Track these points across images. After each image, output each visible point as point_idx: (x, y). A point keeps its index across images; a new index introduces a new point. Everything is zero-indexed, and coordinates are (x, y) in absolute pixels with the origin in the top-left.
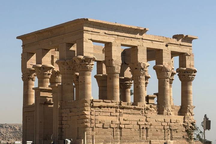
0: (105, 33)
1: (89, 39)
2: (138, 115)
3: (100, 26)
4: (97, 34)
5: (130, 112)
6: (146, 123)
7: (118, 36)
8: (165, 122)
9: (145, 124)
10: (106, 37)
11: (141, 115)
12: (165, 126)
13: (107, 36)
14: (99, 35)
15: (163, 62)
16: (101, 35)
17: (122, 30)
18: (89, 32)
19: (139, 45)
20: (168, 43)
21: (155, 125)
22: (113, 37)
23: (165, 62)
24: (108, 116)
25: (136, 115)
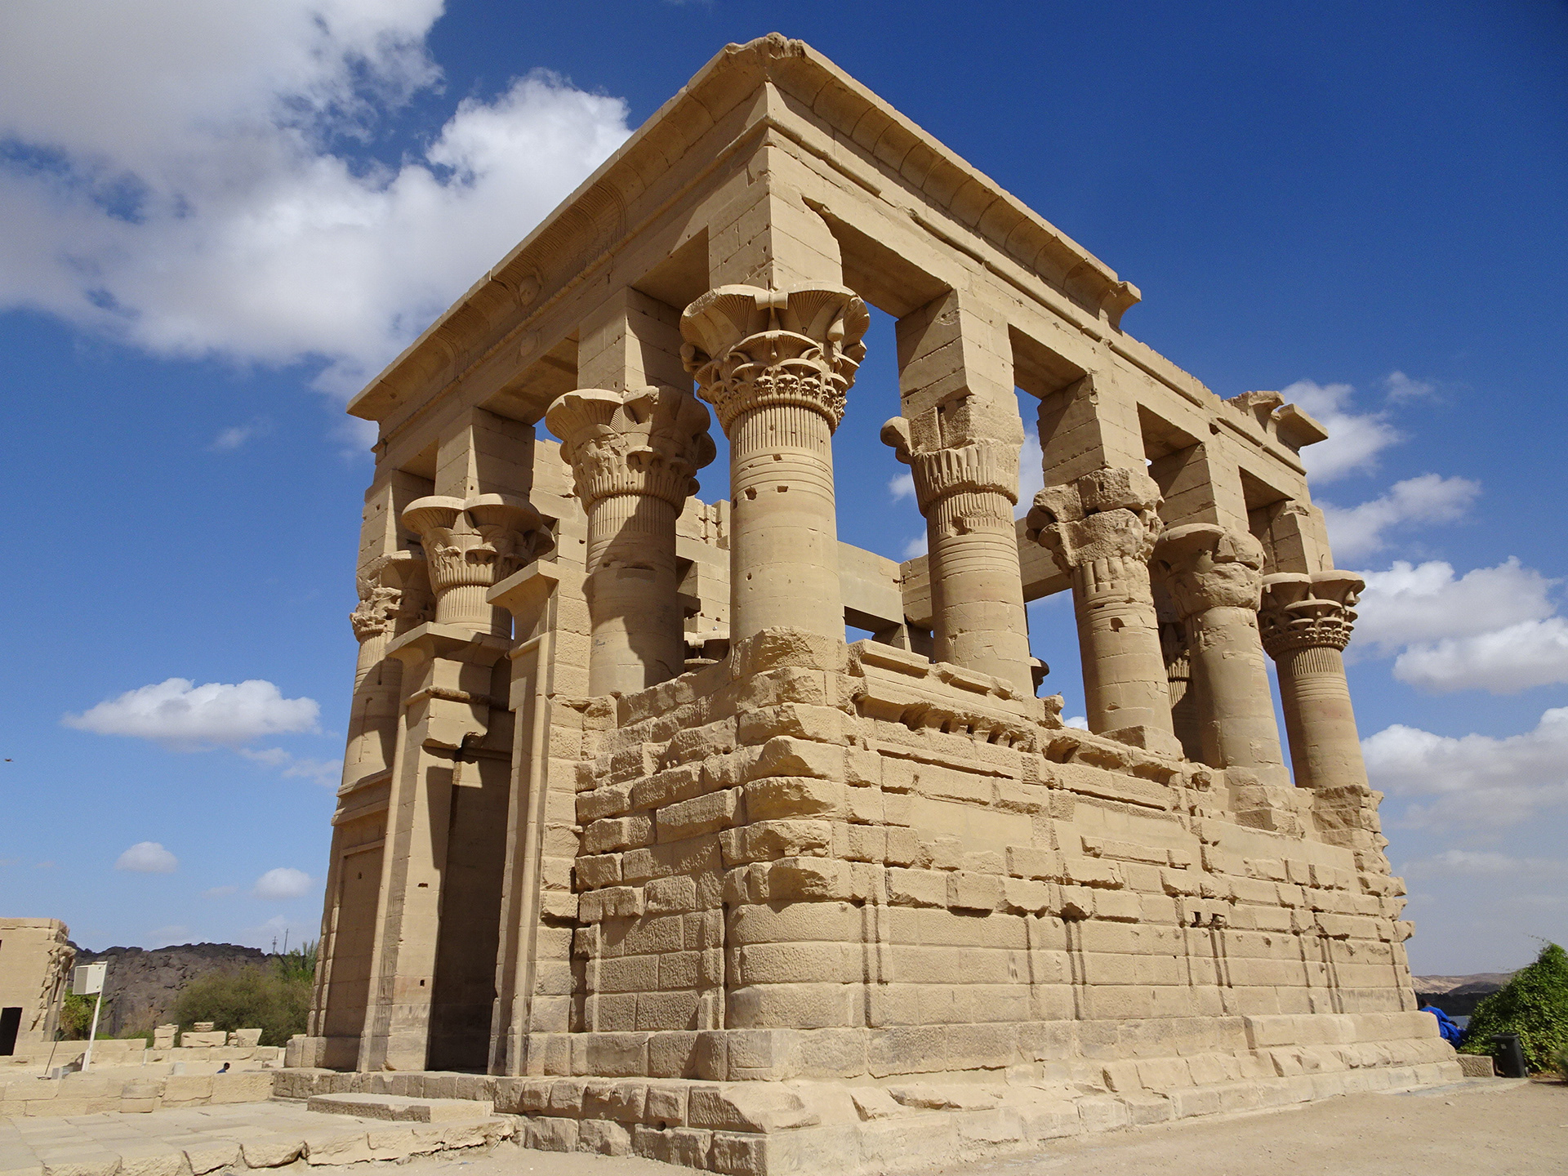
0: (914, 216)
1: (809, 203)
2: (1158, 816)
3: (878, 160)
4: (861, 198)
5: (1112, 791)
8: (1290, 879)
9: (1204, 892)
10: (915, 239)
11: (1170, 818)
12: (1293, 907)
13: (921, 237)
14: (875, 207)
15: (1218, 512)
16: (891, 218)
18: (805, 156)
19: (1100, 370)
20: (1218, 419)
21: (1251, 902)
24: (975, 801)
25: (1144, 815)
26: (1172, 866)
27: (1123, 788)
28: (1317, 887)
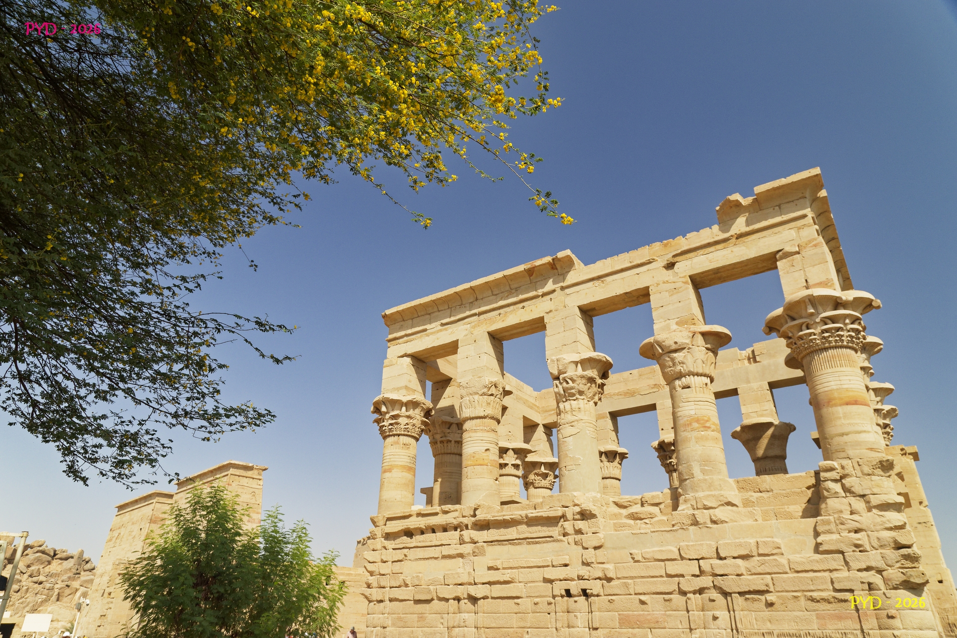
0: (442, 325)
1: (402, 356)
2: (547, 542)
3: (429, 314)
4: (421, 337)
5: (515, 536)
6: (584, 571)
7: (480, 314)
8: (682, 558)
9: (581, 578)
10: (444, 332)
11: (558, 541)
12: (682, 576)
13: (446, 329)
14: (428, 335)
15: (655, 327)
16: (432, 333)
17: (493, 295)
18: (401, 341)
19: (553, 308)
20: (674, 256)
21: (632, 578)
22: (464, 324)
23: (663, 324)
24: (431, 558)
25: (537, 543)
26: (553, 566)
27: (523, 533)
28: (725, 558)
